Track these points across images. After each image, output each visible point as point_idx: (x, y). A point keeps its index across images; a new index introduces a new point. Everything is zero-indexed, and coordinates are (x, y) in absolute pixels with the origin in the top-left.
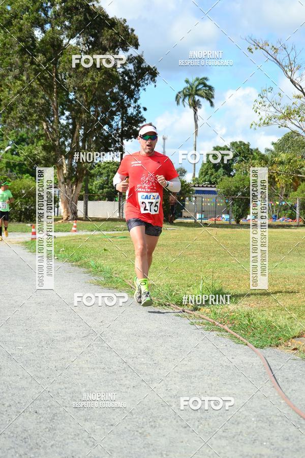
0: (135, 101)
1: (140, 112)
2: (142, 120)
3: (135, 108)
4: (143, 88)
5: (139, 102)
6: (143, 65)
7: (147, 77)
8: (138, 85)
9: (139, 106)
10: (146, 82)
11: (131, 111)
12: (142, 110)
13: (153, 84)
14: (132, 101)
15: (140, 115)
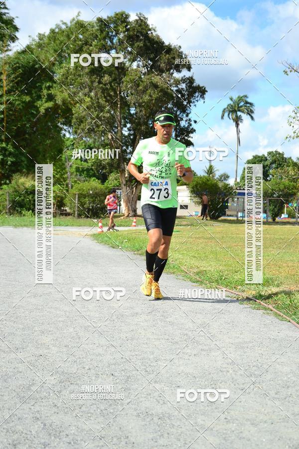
0: (187, 116)
1: (191, 125)
2: (193, 131)
3: (186, 121)
4: (194, 104)
5: (190, 116)
6: (195, 85)
7: (197, 94)
8: (189, 102)
9: (190, 120)
10: (196, 99)
11: (183, 124)
12: (192, 123)
13: (202, 101)
14: (184, 115)
15: (191, 127)
